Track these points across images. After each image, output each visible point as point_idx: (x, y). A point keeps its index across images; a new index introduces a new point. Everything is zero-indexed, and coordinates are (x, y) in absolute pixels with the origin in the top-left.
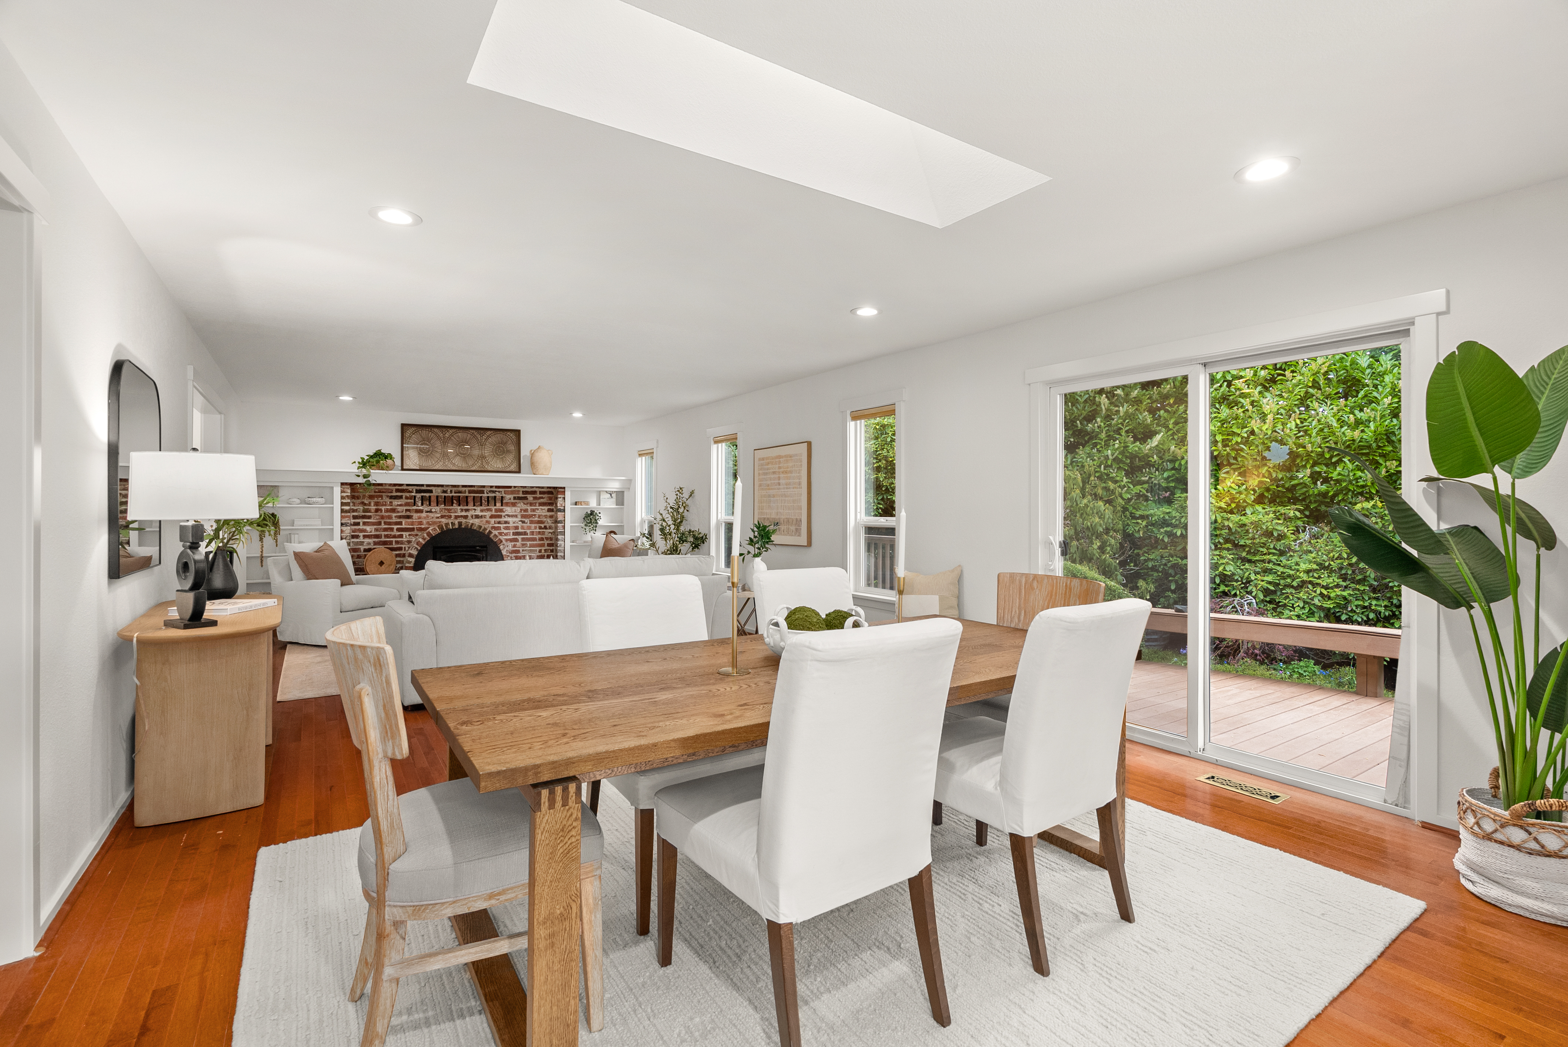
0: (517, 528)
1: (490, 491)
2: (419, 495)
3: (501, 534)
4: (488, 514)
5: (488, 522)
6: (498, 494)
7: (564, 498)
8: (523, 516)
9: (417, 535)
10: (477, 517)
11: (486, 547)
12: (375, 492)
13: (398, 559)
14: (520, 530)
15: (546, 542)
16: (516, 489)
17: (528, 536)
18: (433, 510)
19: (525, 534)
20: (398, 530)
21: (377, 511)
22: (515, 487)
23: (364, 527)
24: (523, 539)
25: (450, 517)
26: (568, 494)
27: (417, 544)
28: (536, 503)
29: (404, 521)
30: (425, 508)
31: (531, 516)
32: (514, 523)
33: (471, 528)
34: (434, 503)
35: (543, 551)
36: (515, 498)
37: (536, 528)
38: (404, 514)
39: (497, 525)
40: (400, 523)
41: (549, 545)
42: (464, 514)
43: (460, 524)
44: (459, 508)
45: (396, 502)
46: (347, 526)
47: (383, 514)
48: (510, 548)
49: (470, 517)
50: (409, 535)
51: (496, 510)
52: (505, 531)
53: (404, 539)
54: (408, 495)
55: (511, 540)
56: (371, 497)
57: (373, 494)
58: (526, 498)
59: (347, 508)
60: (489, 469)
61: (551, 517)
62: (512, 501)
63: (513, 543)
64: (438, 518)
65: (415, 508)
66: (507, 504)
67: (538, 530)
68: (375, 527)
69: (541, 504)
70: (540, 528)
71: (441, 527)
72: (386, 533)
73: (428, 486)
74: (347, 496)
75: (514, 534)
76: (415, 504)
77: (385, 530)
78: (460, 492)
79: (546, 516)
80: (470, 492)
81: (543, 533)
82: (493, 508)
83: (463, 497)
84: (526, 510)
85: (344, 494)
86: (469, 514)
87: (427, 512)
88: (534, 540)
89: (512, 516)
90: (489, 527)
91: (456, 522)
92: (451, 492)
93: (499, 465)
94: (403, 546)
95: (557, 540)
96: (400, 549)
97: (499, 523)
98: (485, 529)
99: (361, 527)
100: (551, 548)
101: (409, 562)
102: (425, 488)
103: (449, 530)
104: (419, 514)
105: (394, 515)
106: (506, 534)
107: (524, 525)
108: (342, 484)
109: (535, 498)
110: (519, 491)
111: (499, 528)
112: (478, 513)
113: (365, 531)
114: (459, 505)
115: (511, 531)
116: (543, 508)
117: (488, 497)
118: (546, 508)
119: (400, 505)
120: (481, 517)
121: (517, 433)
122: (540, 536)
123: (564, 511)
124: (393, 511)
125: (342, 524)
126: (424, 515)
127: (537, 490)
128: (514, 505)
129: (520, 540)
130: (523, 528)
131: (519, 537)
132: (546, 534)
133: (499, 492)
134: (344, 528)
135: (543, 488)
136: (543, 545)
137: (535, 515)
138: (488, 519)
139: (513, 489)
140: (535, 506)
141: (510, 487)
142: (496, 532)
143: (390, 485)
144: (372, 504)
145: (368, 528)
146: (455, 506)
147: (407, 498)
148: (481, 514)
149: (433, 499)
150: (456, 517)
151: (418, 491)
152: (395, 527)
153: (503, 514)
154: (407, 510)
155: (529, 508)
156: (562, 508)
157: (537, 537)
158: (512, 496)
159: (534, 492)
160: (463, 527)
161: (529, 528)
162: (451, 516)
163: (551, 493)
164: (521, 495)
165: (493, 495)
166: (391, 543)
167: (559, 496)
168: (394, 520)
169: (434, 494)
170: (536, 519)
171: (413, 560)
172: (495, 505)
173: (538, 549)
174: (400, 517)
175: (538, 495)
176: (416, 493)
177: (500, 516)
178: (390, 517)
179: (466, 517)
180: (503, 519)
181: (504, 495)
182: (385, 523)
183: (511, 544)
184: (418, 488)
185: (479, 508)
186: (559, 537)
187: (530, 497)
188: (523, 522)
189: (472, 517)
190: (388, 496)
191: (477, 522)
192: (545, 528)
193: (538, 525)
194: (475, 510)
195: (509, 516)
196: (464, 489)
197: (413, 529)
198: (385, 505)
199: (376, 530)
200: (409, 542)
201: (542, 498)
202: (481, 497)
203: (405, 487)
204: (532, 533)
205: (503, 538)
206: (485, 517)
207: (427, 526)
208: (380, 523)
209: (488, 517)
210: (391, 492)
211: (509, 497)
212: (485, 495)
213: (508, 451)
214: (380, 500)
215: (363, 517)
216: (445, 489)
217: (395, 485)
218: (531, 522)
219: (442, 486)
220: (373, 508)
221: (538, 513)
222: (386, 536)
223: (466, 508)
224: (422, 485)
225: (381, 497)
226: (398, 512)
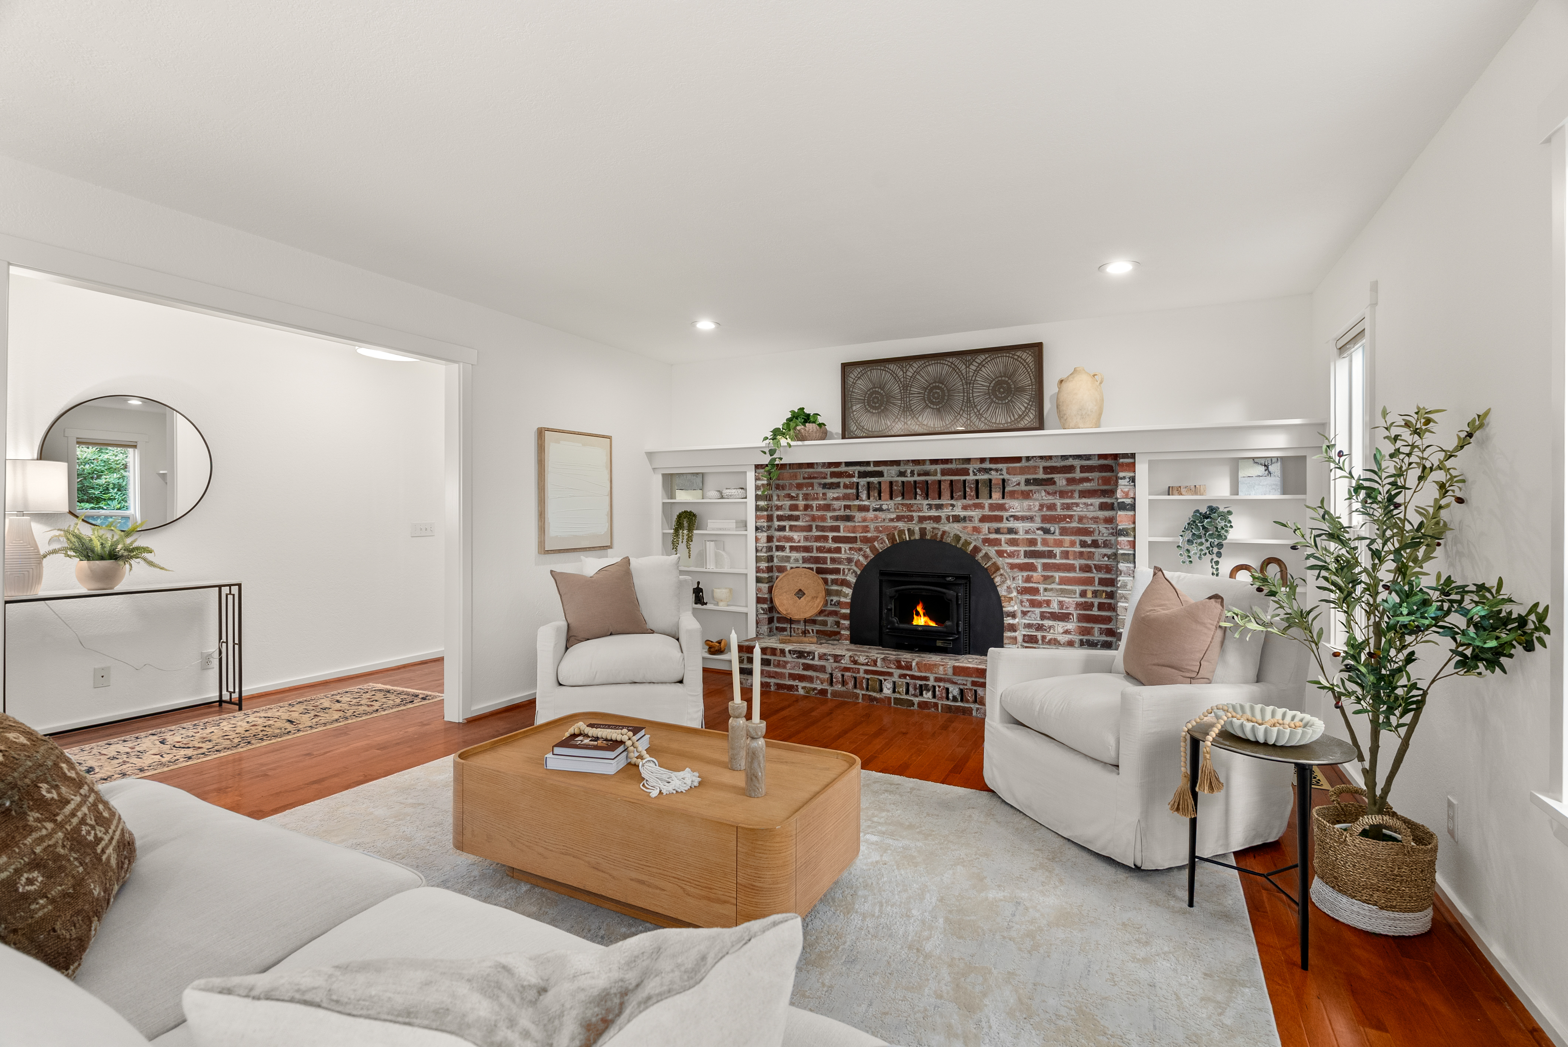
0: (1032, 542)
1: (980, 470)
2: (863, 482)
3: (1000, 553)
4: (976, 514)
5: (976, 530)
6: (994, 475)
7: (1133, 479)
8: (1044, 519)
9: (860, 549)
10: (957, 519)
11: (967, 578)
12: (804, 478)
13: (835, 588)
14: (1039, 548)
15: (1097, 576)
16: (1031, 463)
17: (1058, 561)
18: (885, 507)
19: (1051, 555)
20: (835, 539)
21: (807, 507)
22: (1028, 459)
23: (791, 534)
24: (1046, 567)
25: (911, 519)
26: (1142, 469)
27: (856, 565)
28: (1072, 492)
29: (842, 525)
30: (874, 504)
31: (1063, 518)
32: (1027, 532)
33: (941, 541)
34: (885, 494)
35: (1089, 595)
36: (1028, 482)
37: (1073, 544)
38: (842, 513)
39: (993, 536)
40: (836, 529)
41: (1102, 582)
42: (934, 513)
43: (923, 531)
44: (926, 502)
45: (832, 494)
46: (762, 531)
47: (815, 513)
48: (1020, 583)
49: (944, 520)
50: (850, 549)
51: (992, 507)
52: (1010, 549)
53: (843, 556)
54: (847, 481)
55: (1022, 567)
56: (799, 486)
57: (801, 481)
58: (1052, 482)
59: (762, 503)
60: (982, 426)
61: (1110, 521)
62: (1023, 487)
63: (1025, 574)
64: (892, 520)
65: (857, 503)
66: (1013, 495)
67: (1078, 549)
68: (805, 534)
69: (1084, 494)
70: (1083, 544)
71: (892, 538)
72: (819, 544)
73: (877, 463)
74: (763, 485)
75: (1028, 554)
76: (858, 497)
77: (818, 539)
78: (927, 474)
79: (1095, 520)
80: (944, 473)
81: (1091, 556)
82: (987, 502)
83: (934, 481)
84: (1052, 507)
85: (760, 483)
86: (943, 513)
87: (875, 510)
88: (1070, 568)
89: (1023, 519)
90: (975, 541)
91: (917, 529)
92: (912, 473)
93: (1002, 419)
94: (842, 567)
95: (1119, 573)
96: (837, 571)
97: (998, 531)
98: (967, 543)
99: (787, 533)
100: (1109, 589)
101: (846, 596)
102: (871, 468)
103: (904, 543)
104: (863, 514)
105: (829, 514)
106: (1011, 555)
107: (1048, 536)
108: (757, 467)
109: (1070, 481)
110: (1036, 468)
111: (997, 542)
112: (959, 512)
113: (790, 539)
114: (927, 497)
115: (1022, 549)
116: (1089, 501)
117: (977, 481)
118: (1097, 501)
119: (837, 499)
120: (964, 519)
121: (1036, 349)
122: (1083, 562)
123: (1133, 507)
124: (827, 507)
125: (757, 529)
126: (871, 514)
127: (1077, 463)
128: (1026, 495)
129: (1040, 568)
130: (1045, 542)
131: (1039, 562)
132: (1096, 556)
133: (997, 470)
134: (760, 535)
135: (1088, 457)
136: (1089, 582)
137: (1071, 517)
138: (976, 523)
139: (1024, 463)
140: (1072, 497)
141: (1018, 459)
142: (992, 551)
143: (824, 465)
144: (801, 498)
145: (796, 535)
146: (921, 501)
147: (846, 486)
148: (963, 514)
149: (885, 488)
150: (922, 519)
151: (862, 475)
152: (831, 535)
153: (1005, 514)
154: (847, 507)
155: (1059, 502)
156: (1128, 501)
157: (1077, 563)
158: (1022, 478)
159: (1070, 469)
160: (928, 537)
161: (1059, 543)
162: (912, 517)
163: (1109, 468)
164: (1041, 475)
165: (986, 477)
166: (824, 560)
167: (1121, 474)
168: (830, 523)
169: (886, 479)
170: (1074, 525)
171: (849, 591)
172: (991, 497)
173: (1078, 589)
174: (837, 518)
175: (1078, 475)
176: (859, 477)
177: (999, 519)
178: (823, 518)
179: (937, 519)
180: (1005, 525)
181: (1006, 477)
182: (819, 528)
183: (1021, 575)
184: (862, 469)
185: (959, 504)
186: (1122, 566)
187: (1061, 480)
188: (1046, 531)
189: (948, 518)
190: (820, 484)
191: (954, 528)
192: (1095, 544)
193: (1077, 539)
194: (953, 506)
195: (1016, 518)
196: (933, 467)
197: (853, 540)
198: (817, 499)
199: (806, 539)
200: (849, 560)
201: (1087, 480)
202: (964, 481)
203: (843, 469)
204: (1065, 555)
205: (1000, 561)
206: (971, 519)
207: (875, 534)
208: (809, 528)
209: (976, 519)
210: (825, 478)
211: (1016, 481)
212: (971, 477)
213: (1020, 390)
214: (810, 491)
215: (790, 518)
216: (902, 468)
217: (830, 465)
218: (1064, 531)
219: (897, 463)
220: (801, 503)
221: (1077, 512)
222: (819, 549)
223: (937, 502)
224: (867, 463)
225: (812, 485)
226: (834, 510)
